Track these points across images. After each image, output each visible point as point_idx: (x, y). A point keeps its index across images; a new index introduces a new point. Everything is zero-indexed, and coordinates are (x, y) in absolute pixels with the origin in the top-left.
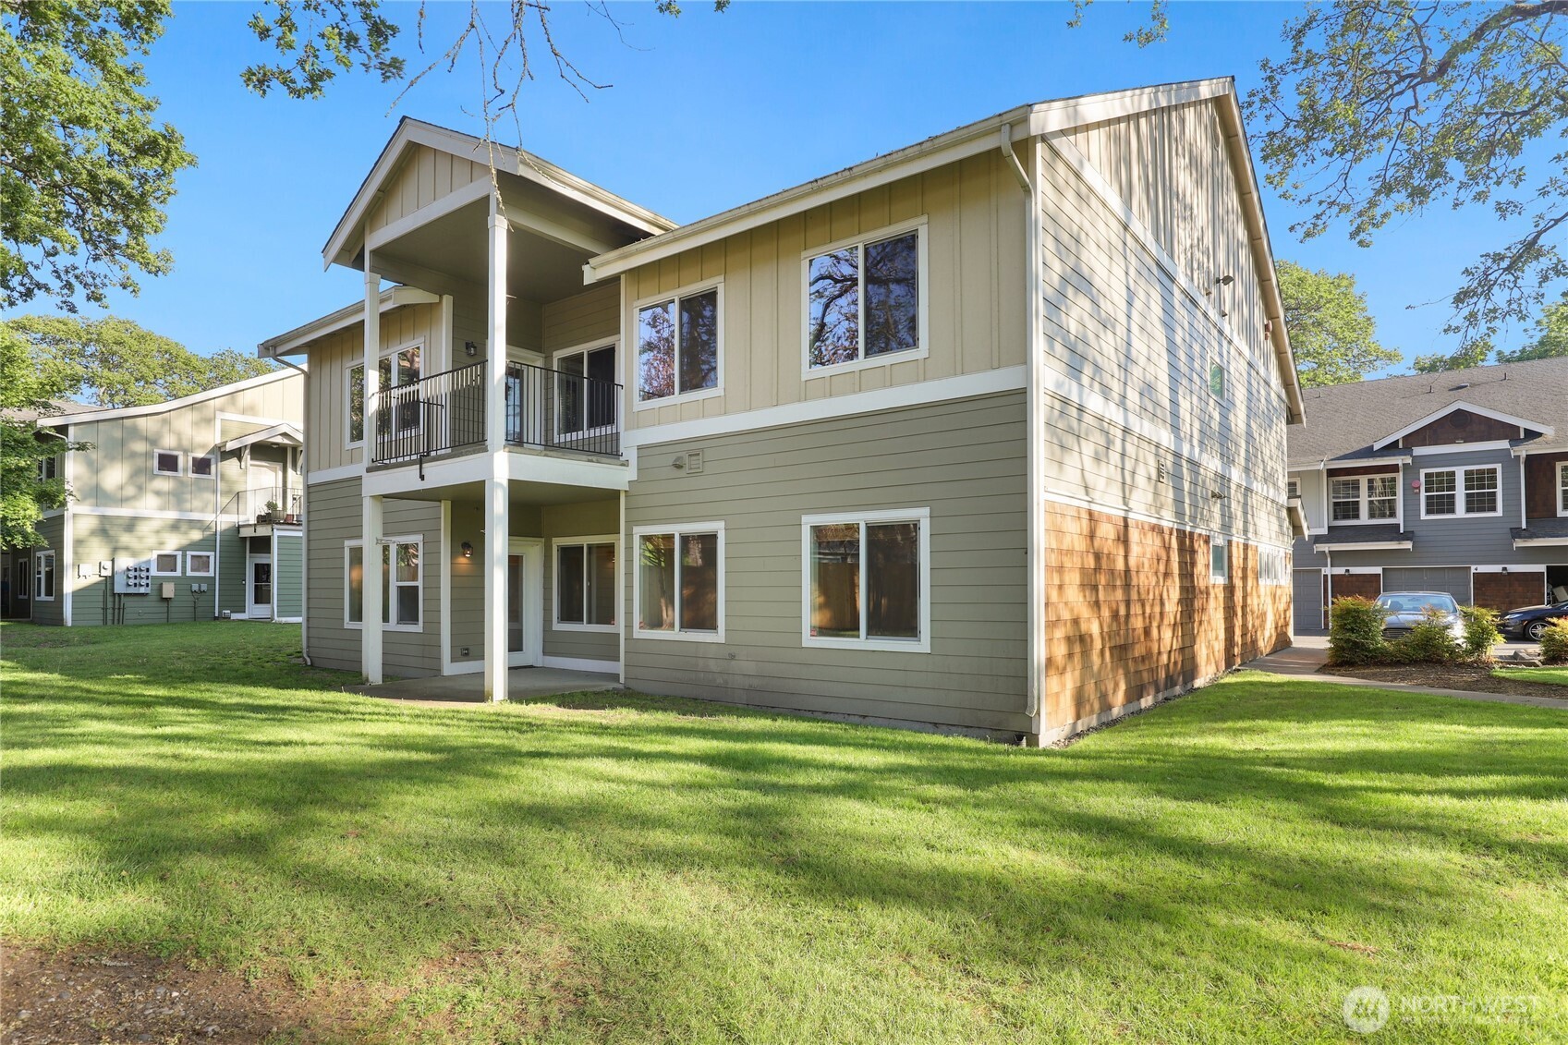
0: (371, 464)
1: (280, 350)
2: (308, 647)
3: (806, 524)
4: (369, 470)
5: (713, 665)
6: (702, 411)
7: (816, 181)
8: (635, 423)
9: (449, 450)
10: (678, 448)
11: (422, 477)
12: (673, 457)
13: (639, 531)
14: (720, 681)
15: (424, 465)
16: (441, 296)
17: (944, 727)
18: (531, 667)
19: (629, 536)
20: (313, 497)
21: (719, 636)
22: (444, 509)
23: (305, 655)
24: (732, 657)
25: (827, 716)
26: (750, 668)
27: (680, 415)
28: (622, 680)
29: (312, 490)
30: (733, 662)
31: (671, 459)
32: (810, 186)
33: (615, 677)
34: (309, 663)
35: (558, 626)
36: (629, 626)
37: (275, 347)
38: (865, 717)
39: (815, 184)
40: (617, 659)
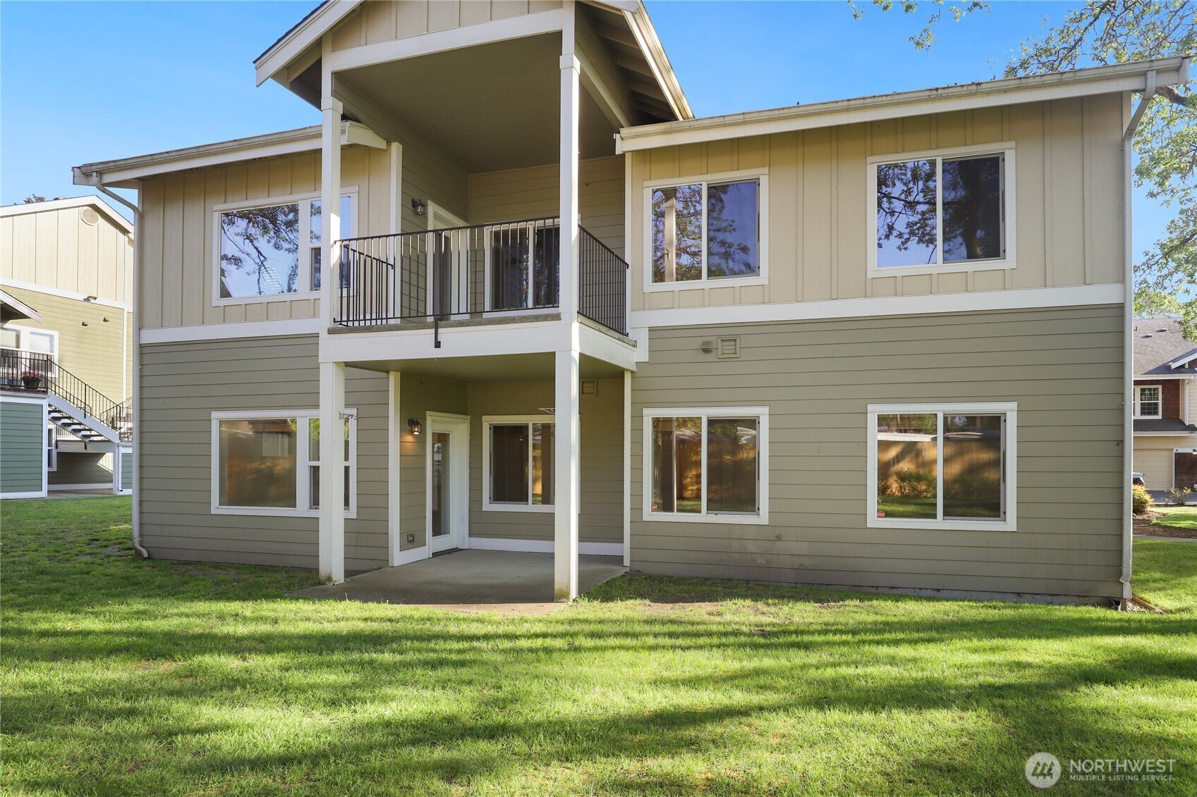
0: (332, 325)
1: (108, 178)
2: (141, 535)
3: (873, 412)
4: (331, 331)
5: (751, 546)
6: (736, 298)
7: (937, 89)
8: (646, 304)
9: (467, 317)
10: (704, 332)
11: (438, 345)
12: (700, 341)
13: (650, 414)
14: (761, 561)
15: (440, 330)
16: (389, 143)
17: (1029, 596)
18: (456, 550)
19: (637, 418)
20: (147, 359)
21: (763, 516)
22: (393, 380)
23: (137, 546)
24: (778, 538)
25: (895, 591)
26: (803, 548)
27: (706, 300)
28: (627, 562)
29: (146, 350)
30: (779, 543)
31: (698, 343)
32: (928, 93)
33: (618, 560)
34: (146, 555)
35: (488, 506)
36: (638, 509)
37: (100, 173)
38: (938, 590)
39: (934, 92)
40: (621, 540)
